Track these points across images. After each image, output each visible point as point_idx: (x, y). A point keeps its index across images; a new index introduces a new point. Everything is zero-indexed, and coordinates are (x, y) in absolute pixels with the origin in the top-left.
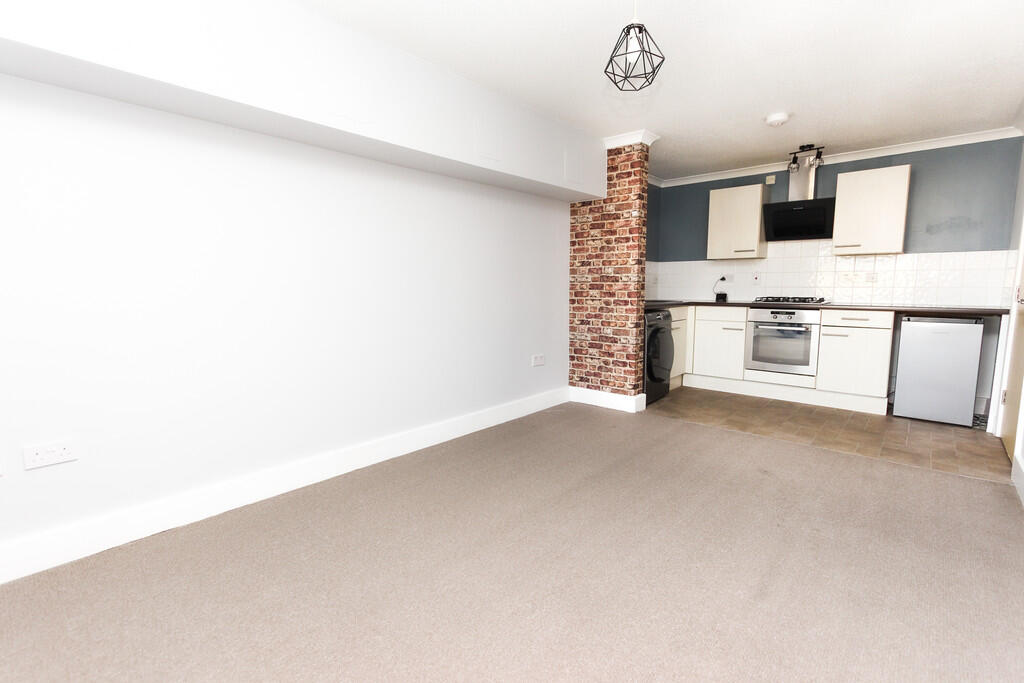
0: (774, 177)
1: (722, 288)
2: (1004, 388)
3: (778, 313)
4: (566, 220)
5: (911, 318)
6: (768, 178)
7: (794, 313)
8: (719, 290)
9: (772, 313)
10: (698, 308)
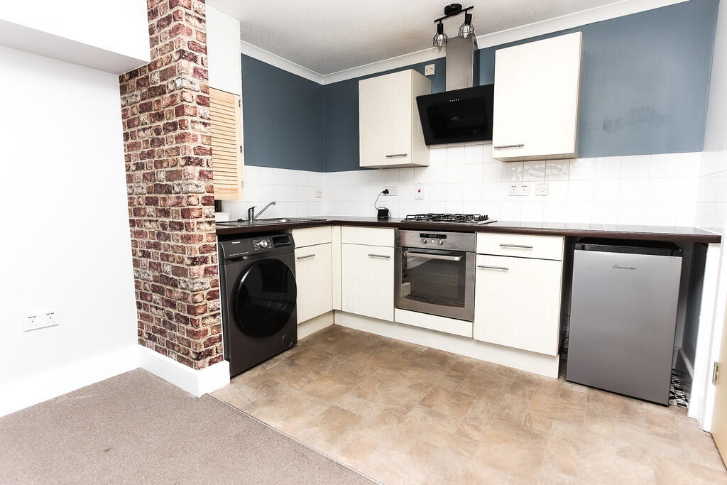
0: (433, 66)
1: (384, 203)
2: (716, 358)
3: (427, 236)
4: (113, 101)
5: (587, 245)
6: (427, 67)
7: (445, 237)
8: (382, 206)
9: (422, 235)
10: (345, 229)
